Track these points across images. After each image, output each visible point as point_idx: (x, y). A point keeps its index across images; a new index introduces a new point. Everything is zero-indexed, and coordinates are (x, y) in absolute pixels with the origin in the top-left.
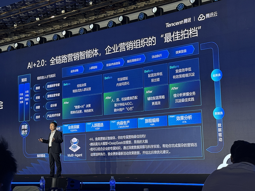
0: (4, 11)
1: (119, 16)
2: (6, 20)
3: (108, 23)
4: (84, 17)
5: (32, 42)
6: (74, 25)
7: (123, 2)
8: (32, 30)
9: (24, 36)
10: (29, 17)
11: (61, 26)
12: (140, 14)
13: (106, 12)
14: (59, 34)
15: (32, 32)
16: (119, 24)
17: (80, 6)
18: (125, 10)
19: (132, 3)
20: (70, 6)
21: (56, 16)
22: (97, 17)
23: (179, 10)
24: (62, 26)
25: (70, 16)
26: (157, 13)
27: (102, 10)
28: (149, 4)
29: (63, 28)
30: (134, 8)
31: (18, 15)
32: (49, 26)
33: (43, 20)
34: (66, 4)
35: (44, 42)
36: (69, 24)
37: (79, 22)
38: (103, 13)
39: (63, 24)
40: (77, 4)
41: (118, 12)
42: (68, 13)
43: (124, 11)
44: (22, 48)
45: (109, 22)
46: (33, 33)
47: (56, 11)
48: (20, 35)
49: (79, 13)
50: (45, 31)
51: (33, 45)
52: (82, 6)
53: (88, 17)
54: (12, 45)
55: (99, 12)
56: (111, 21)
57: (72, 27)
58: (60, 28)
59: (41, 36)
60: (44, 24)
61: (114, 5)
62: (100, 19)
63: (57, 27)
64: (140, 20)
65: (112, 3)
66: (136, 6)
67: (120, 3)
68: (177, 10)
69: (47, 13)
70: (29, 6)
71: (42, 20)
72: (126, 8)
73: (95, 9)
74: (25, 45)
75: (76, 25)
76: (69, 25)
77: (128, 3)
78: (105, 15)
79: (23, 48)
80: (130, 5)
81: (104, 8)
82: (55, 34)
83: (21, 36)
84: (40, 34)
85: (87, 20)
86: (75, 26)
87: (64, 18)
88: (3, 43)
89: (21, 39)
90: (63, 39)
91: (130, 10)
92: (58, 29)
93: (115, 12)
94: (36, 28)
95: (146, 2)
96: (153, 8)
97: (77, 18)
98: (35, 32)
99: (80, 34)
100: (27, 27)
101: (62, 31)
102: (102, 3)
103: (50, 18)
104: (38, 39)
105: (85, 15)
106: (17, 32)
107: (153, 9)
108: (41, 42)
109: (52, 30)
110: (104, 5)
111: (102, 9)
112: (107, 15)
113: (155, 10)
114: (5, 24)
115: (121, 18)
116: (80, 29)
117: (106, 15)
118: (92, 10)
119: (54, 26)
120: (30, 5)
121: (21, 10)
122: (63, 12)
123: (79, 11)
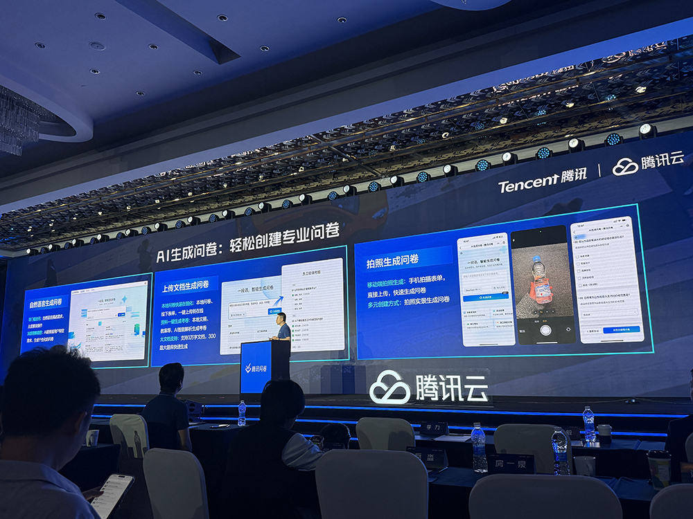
0: (115, 190)
1: (259, 203)
2: (117, 201)
3: (246, 210)
5: (148, 228)
6: (203, 210)
7: (264, 187)
8: (149, 214)
9: (138, 221)
10: (147, 198)
12: (285, 201)
13: (243, 197)
14: (184, 220)
16: (259, 212)
17: (212, 188)
18: (267, 195)
20: (199, 188)
21: (181, 199)
22: (232, 202)
24: (188, 211)
25: (198, 199)
26: (305, 202)
27: (239, 195)
28: (296, 190)
29: (190, 213)
30: (278, 194)
31: (133, 196)
32: (172, 210)
33: (165, 202)
35: (164, 230)
36: (197, 209)
37: (210, 207)
38: (240, 198)
39: (189, 208)
40: (207, 186)
41: (258, 198)
42: (196, 196)
43: (265, 196)
44: (136, 236)
46: (150, 218)
47: (181, 193)
48: (133, 220)
50: (166, 216)
51: (150, 233)
53: (221, 202)
54: (123, 232)
55: (234, 196)
56: (249, 208)
57: (200, 213)
58: (185, 213)
59: (161, 222)
60: (165, 207)
61: (254, 189)
62: (236, 205)
63: (183, 212)
64: (284, 209)
66: (281, 192)
67: (261, 188)
68: (328, 199)
69: (169, 195)
71: (163, 203)
72: (268, 193)
73: (231, 192)
74: (140, 232)
77: (271, 188)
78: (242, 200)
79: (138, 235)
80: (273, 190)
81: (241, 192)
82: (179, 221)
83: (135, 221)
84: (159, 220)
85: (219, 205)
86: (205, 212)
87: (191, 202)
88: (111, 229)
89: (134, 224)
90: (189, 227)
91: (273, 197)
92: (183, 215)
93: (255, 198)
94: (155, 212)
95: (292, 188)
96: (300, 195)
97: (207, 203)
98: (154, 217)
99: (211, 222)
100: (144, 211)
101: (188, 217)
102: (239, 186)
103: (173, 201)
104: (157, 226)
105: (217, 199)
106: (130, 216)
108: (159, 229)
109: (176, 216)
110: (241, 189)
112: (245, 200)
113: (302, 197)
114: (115, 205)
115: (261, 206)
116: (211, 215)
118: (226, 193)
119: (178, 211)
121: (137, 189)
122: (190, 194)
123: (210, 195)
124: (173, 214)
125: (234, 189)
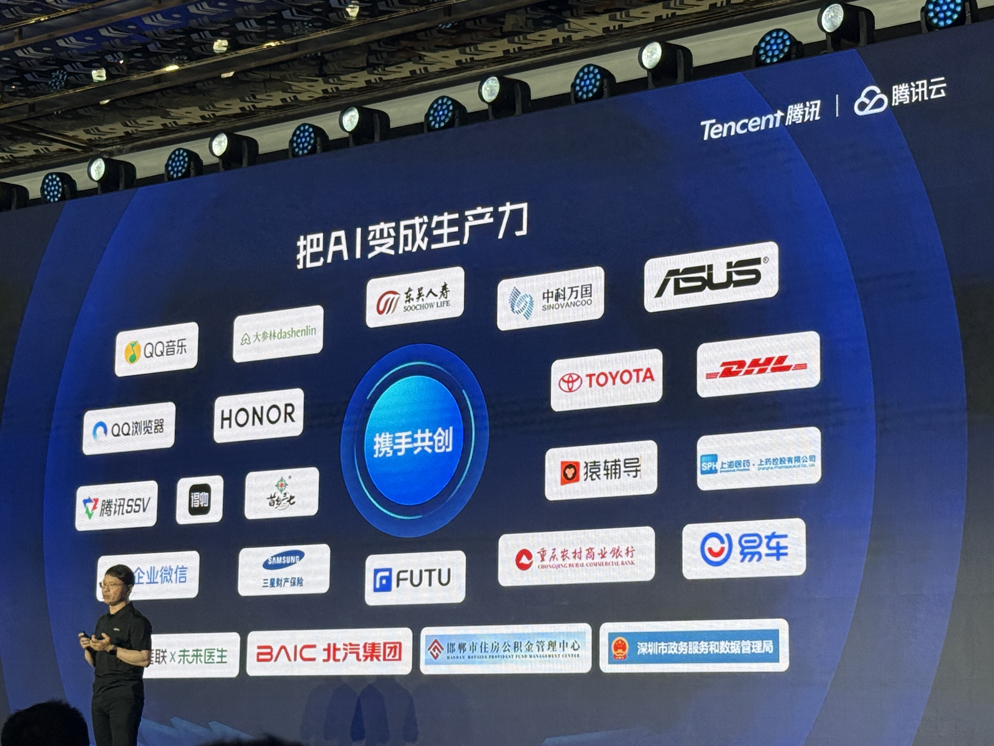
1: (483, 78)
3: (431, 107)
4: (317, 72)
5: (66, 179)
6: (269, 108)
7: (503, 14)
8: (69, 122)
9: (28, 149)
10: (61, 63)
11: (206, 114)
12: (582, 70)
13: (421, 57)
14: (197, 147)
15: (70, 134)
16: (480, 116)
17: (303, 21)
18: (511, 47)
19: (545, 18)
20: (255, 20)
21: (187, 66)
22: (377, 77)
23: (764, 64)
24: (210, 113)
25: (253, 65)
26: (661, 73)
27: (404, 46)
28: (625, 25)
29: (218, 121)
30: (556, 41)
31: (10, 53)
32: (151, 108)
33: (125, 79)
34: (238, 11)
35: (122, 185)
36: (245, 105)
37: (291, 95)
38: (409, 60)
39: (216, 101)
40: (286, 14)
41: (476, 58)
42: (242, 52)
43: (506, 52)
44: (18, 207)
45: (436, 101)
46: (74, 138)
47: (188, 43)
48: (12, 144)
49: (295, 54)
50: (129, 130)
51: (73, 198)
52: (309, 22)
53: (336, 75)
55: (388, 53)
56: (442, 98)
57: (257, 120)
58: (200, 121)
59: (111, 153)
60: (126, 98)
61: (462, 23)
62: (392, 86)
63: (193, 114)
64: (579, 100)
65: (450, 15)
66: (566, 35)
67: (491, 18)
68: (755, 60)
69: (144, 50)
70: (64, 13)
71: (118, 80)
72: (516, 39)
73: (374, 37)
74: (34, 192)
75: (276, 108)
76: (242, 109)
77: (528, 19)
78: (417, 68)
79: (25, 206)
80: (539, 25)
81: (411, 36)
82: (179, 149)
83: (16, 152)
84: (106, 146)
85: (329, 87)
86: (274, 115)
87: (225, 75)
89: (14, 162)
90: (214, 175)
91: (535, 52)
92: (191, 126)
93: (463, 58)
94: (90, 116)
95: (613, 19)
96: (643, 44)
97: (284, 78)
98: (85, 137)
99: (295, 155)
100: (49, 110)
101: (213, 135)
102: (404, 12)
103: (158, 72)
104: (98, 168)
105: (321, 66)
107: (645, 52)
108: (106, 183)
109: (165, 130)
110: (413, 24)
111: (404, 43)
112: (425, 69)
113: (652, 54)
115: (491, 88)
116: (298, 128)
117: (422, 66)
118: (356, 41)
119: (174, 112)
120: (65, 9)
121: (24, 29)
122: (220, 45)
123: (295, 48)
124: (157, 123)
125: (387, 25)
